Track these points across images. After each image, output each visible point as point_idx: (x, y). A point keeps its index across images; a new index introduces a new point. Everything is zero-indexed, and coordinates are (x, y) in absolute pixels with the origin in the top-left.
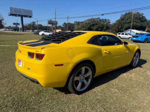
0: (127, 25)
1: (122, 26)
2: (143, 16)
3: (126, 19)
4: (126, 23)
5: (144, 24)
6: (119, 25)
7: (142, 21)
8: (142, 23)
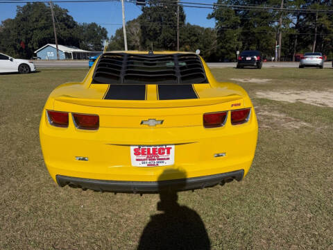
0: (39, 35)
1: (29, 36)
2: (68, 16)
3: (34, 20)
4: (36, 29)
5: (75, 34)
6: (19, 34)
7: (69, 27)
8: (71, 30)
